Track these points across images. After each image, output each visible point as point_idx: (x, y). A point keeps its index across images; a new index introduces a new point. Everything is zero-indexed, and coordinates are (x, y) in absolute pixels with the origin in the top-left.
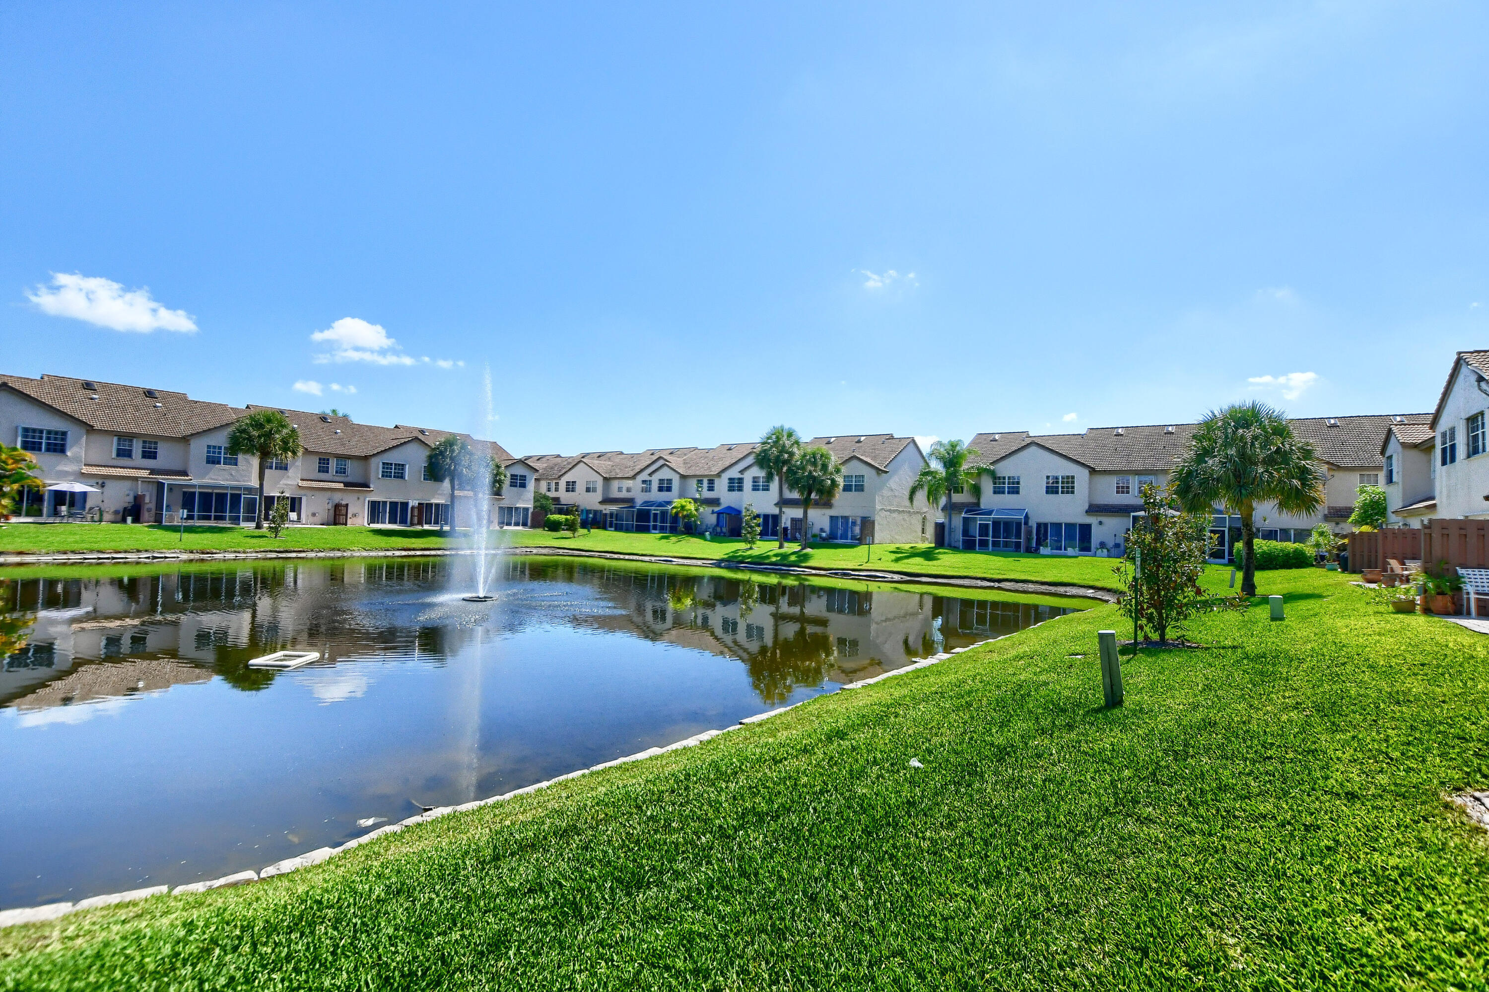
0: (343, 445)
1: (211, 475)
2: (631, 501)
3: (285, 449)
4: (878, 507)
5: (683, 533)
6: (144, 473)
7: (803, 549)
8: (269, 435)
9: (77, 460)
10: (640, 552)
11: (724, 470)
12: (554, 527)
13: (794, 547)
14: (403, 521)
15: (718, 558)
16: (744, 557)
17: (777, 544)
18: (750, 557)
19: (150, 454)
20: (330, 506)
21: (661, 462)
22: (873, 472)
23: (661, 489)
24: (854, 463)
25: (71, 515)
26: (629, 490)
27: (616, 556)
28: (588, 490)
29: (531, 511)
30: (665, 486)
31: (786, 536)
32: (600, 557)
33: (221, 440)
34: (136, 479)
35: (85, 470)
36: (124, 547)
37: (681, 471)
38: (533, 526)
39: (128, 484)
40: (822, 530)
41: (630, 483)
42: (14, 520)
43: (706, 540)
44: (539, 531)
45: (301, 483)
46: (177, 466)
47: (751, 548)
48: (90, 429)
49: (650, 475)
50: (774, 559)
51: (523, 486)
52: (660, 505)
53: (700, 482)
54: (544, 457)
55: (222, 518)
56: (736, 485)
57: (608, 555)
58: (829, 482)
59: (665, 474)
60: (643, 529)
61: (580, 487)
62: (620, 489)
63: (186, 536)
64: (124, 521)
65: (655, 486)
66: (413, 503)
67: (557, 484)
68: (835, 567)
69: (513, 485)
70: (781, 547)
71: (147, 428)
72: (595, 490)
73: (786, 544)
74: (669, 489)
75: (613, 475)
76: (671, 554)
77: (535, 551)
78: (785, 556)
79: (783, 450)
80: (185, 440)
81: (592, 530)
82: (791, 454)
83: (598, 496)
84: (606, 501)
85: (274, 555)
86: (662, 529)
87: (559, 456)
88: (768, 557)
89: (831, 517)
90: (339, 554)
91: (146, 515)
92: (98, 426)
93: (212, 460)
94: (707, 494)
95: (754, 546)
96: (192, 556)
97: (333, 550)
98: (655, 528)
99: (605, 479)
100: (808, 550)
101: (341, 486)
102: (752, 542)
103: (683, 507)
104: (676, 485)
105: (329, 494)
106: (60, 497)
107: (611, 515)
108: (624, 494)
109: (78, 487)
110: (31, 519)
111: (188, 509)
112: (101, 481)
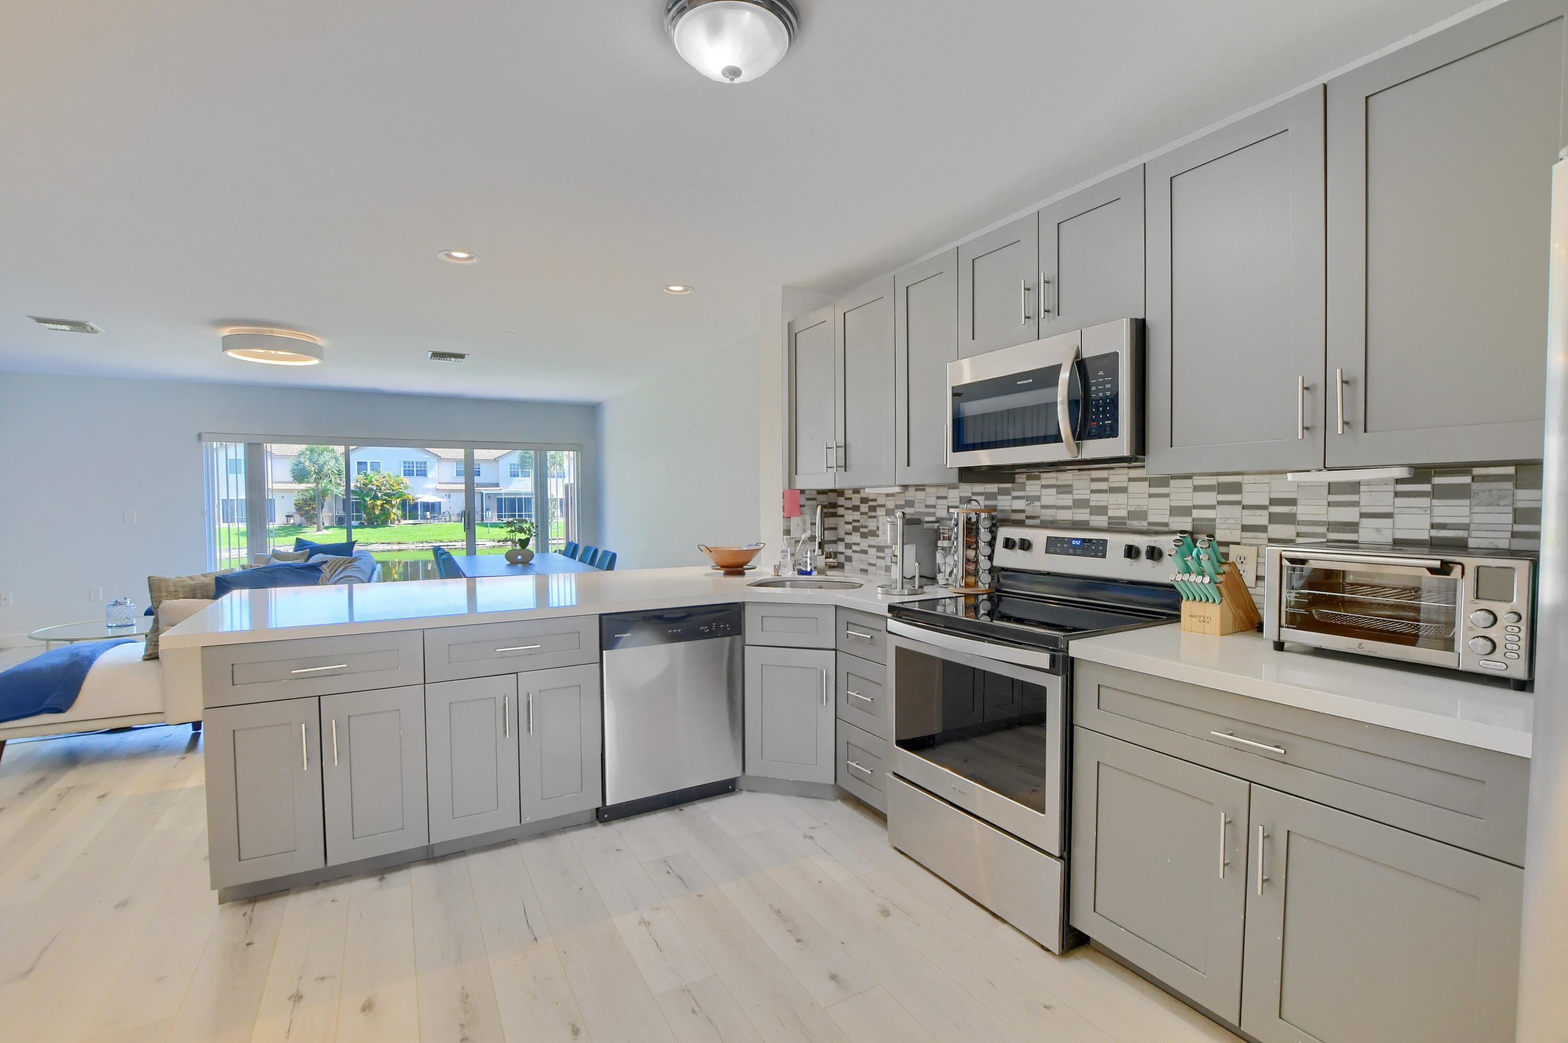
1: (514, 485)
9: (433, 480)
25: (433, 517)
35: (440, 487)
36: (455, 538)
42: (403, 522)
46: (492, 480)
63: (491, 529)
64: (460, 521)
93: (514, 475)
96: (494, 544)
106: (427, 506)
109: (431, 499)
110: (412, 521)
111: (499, 509)
112: (448, 493)
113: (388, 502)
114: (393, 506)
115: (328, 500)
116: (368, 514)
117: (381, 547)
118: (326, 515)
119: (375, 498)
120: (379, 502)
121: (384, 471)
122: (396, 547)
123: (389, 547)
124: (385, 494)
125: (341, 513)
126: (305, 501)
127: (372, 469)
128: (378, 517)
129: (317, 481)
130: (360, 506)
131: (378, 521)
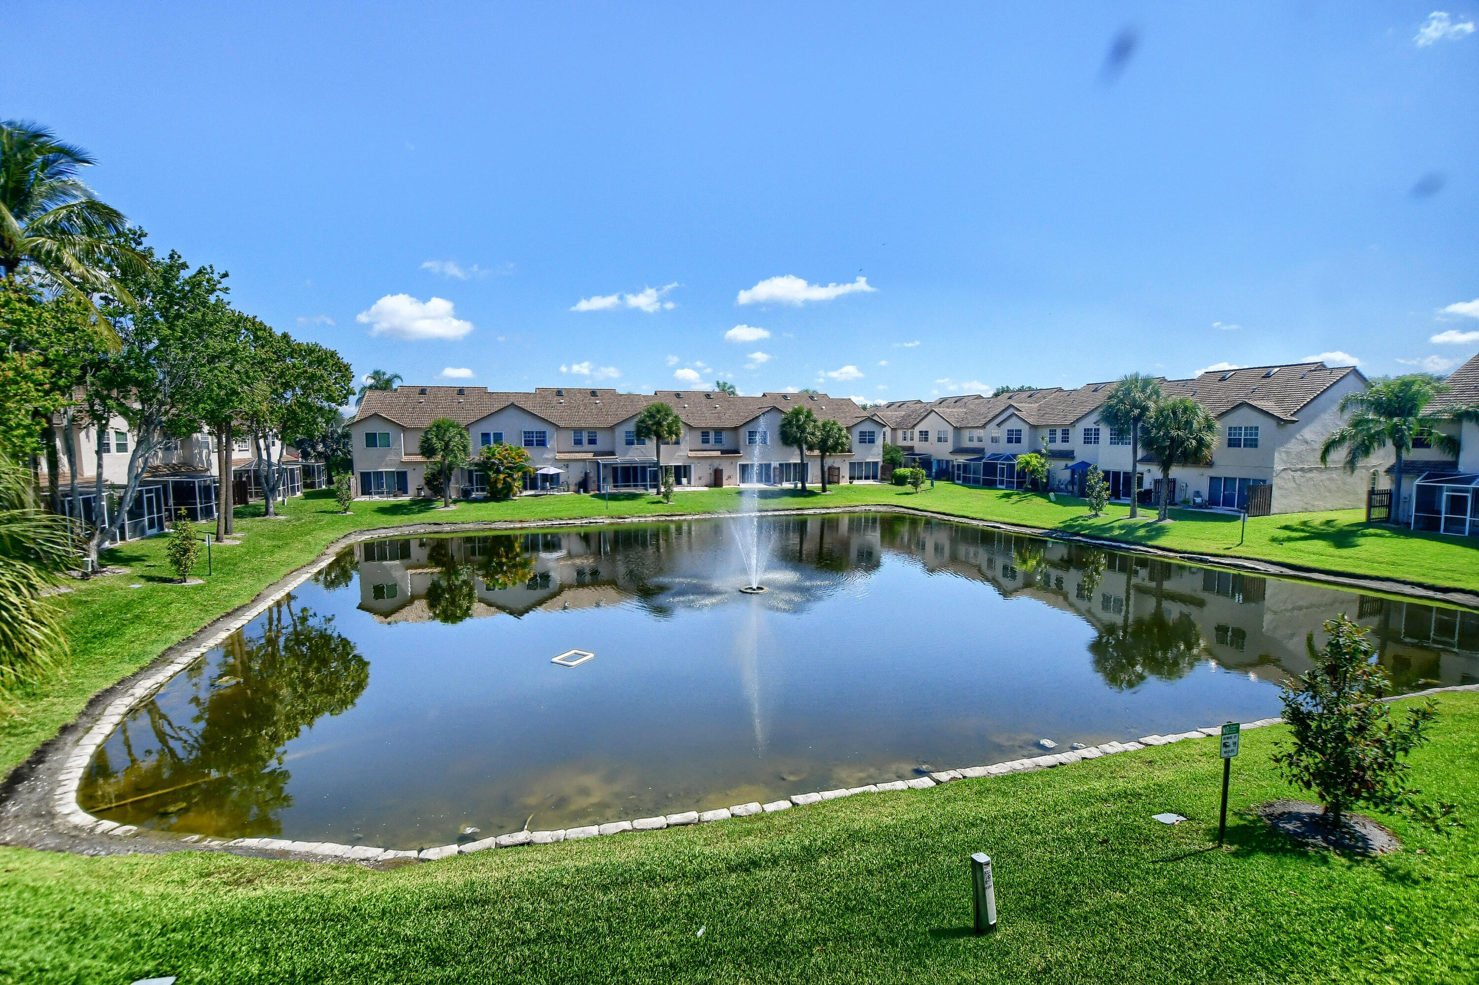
0: (720, 418)
1: (630, 454)
2: (981, 451)
3: (670, 433)
4: (1278, 466)
5: (1027, 490)
6: (590, 456)
7: (1159, 520)
8: (659, 424)
9: (553, 450)
10: (971, 515)
11: (1078, 420)
12: (900, 481)
13: (1153, 515)
14: (768, 480)
15: (1050, 526)
16: (1083, 527)
17: (1127, 510)
18: (1089, 527)
19: (592, 442)
20: (711, 471)
21: (1011, 411)
22: (1273, 423)
23: (1010, 441)
24: (1245, 411)
25: (552, 490)
26: (980, 440)
27: (946, 518)
28: (939, 440)
29: (880, 464)
30: (1014, 437)
31: (1146, 499)
33: (631, 427)
34: (584, 460)
35: (559, 457)
36: (575, 515)
37: (1031, 421)
38: (883, 480)
39: (582, 464)
40: (1198, 494)
41: (980, 433)
42: (525, 493)
43: (1050, 501)
44: (886, 486)
45: (690, 454)
46: (607, 449)
47: (1096, 515)
48: (557, 427)
49: (998, 424)
50: (1116, 532)
51: (872, 441)
52: (1008, 458)
53: (1052, 432)
54: (904, 403)
55: (636, 486)
56: (1091, 437)
58: (1194, 442)
59: (1014, 424)
60: (988, 483)
61: (933, 437)
62: (971, 440)
63: (610, 503)
64: (579, 492)
65: (1004, 436)
66: (775, 464)
67: (912, 433)
68: (1189, 549)
69: (862, 441)
70: (1133, 515)
71: (591, 423)
72: (946, 440)
73: (1140, 511)
74: (1018, 441)
75: (964, 424)
76: (1001, 519)
77: (873, 509)
78: (1131, 529)
79: (1134, 405)
80: (612, 428)
82: (1145, 409)
83: (949, 446)
84: (958, 451)
85: (663, 519)
86: (1010, 485)
87: (919, 402)
88: (1112, 529)
89: (1211, 478)
90: (707, 516)
91: (592, 485)
92: (562, 424)
93: (629, 443)
94: (1059, 446)
95: (1100, 513)
97: (705, 513)
98: (1002, 482)
99: (955, 428)
100: (1168, 522)
101: (718, 453)
102: (1097, 508)
103: (1028, 463)
104: (1025, 436)
105: (709, 461)
106: (546, 477)
107: (959, 466)
108: (975, 444)
109: (552, 471)
110: (532, 492)
111: (615, 480)
112: (566, 464)
113: (510, 476)
114: (514, 480)
115: (455, 473)
116: (492, 488)
117: (504, 525)
118: (454, 490)
119: (498, 471)
120: (502, 476)
121: (506, 443)
122: (519, 525)
123: (511, 525)
124: (507, 468)
125: (467, 486)
126: (433, 475)
127: (495, 442)
128: (501, 491)
129: (444, 456)
130: (484, 479)
131: (500, 494)
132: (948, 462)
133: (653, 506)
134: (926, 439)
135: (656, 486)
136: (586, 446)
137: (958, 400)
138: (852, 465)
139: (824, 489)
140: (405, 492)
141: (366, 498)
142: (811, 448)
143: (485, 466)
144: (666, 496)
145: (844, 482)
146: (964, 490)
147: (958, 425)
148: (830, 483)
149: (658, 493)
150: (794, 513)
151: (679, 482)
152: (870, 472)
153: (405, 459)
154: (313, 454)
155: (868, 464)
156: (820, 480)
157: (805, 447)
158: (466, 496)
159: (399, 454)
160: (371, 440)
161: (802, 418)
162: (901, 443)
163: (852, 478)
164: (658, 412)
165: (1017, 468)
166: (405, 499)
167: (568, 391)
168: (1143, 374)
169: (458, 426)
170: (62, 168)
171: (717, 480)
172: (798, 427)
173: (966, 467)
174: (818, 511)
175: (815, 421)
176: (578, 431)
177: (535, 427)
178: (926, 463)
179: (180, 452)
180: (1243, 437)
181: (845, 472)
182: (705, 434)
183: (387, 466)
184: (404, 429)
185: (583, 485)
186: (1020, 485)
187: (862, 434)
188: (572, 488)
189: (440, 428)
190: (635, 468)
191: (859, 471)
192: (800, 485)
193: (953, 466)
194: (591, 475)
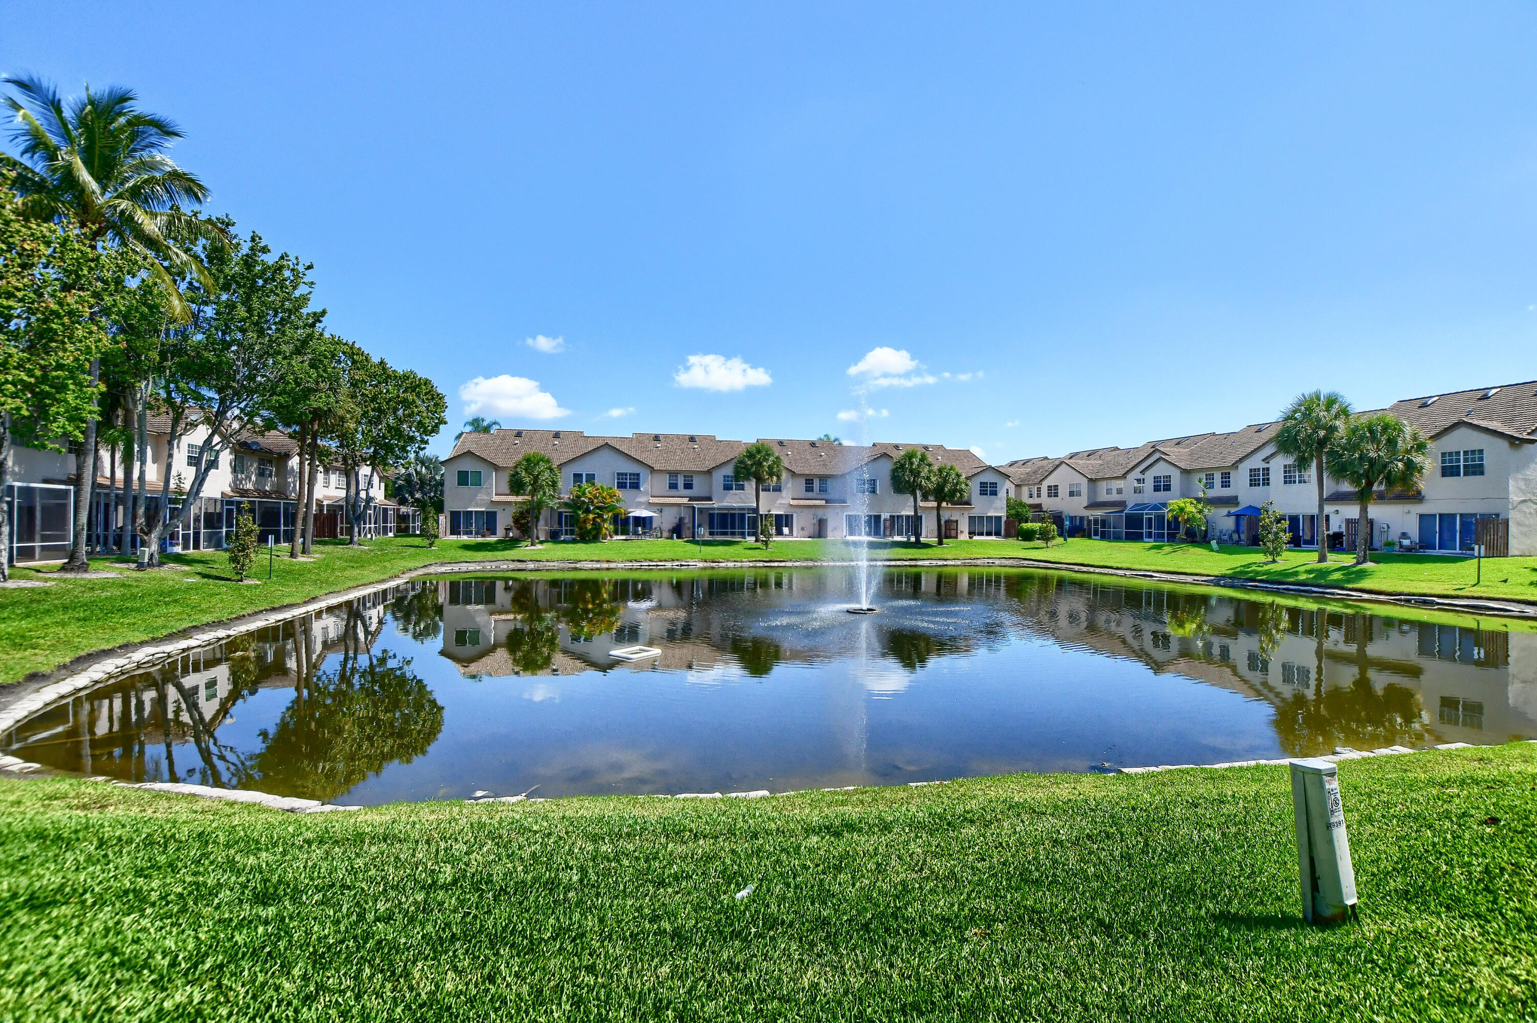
0: (824, 466)
1: (727, 499)
2: (1122, 504)
3: (771, 474)
4: (1515, 498)
5: (1183, 541)
6: (685, 501)
7: (1358, 563)
8: (759, 464)
9: (646, 493)
10: (1115, 565)
11: (1241, 460)
12: (1028, 536)
13: (1348, 560)
14: (877, 533)
15: (1216, 573)
16: (1257, 573)
17: (1315, 556)
18: (1267, 573)
19: (688, 486)
20: (815, 521)
21: (1157, 456)
22: (1504, 444)
23: (1157, 489)
24: (1462, 432)
25: (644, 533)
26: (1120, 491)
27: (1085, 569)
28: (1072, 494)
29: (1004, 519)
30: (1162, 485)
31: (1336, 543)
32: (1067, 569)
33: (729, 471)
34: (679, 505)
35: (652, 500)
36: (665, 557)
37: (1182, 465)
38: (1008, 535)
39: (675, 509)
40: (1404, 535)
41: (1120, 484)
42: (616, 537)
43: (1212, 550)
44: (1011, 541)
45: (792, 502)
46: (704, 494)
47: (1274, 561)
48: (653, 470)
49: (1142, 472)
50: (1303, 577)
51: (994, 493)
52: (1155, 507)
53: (1210, 477)
54: (1028, 461)
55: (733, 534)
56: (1259, 478)
57: (1076, 568)
58: (1400, 465)
59: (1161, 470)
60: (1133, 537)
61: (1063, 491)
62: (1109, 491)
63: (704, 548)
64: (672, 538)
65: (1149, 484)
66: (885, 516)
67: (1039, 489)
68: (1406, 590)
69: (983, 493)
70: (1322, 559)
71: (688, 466)
72: (1079, 494)
73: (1331, 556)
74: (1167, 488)
75: (1100, 475)
76: (1153, 568)
77: (997, 562)
78: (1323, 573)
79: (1318, 426)
80: (709, 472)
81: (1069, 540)
82: (1332, 429)
83: (1083, 500)
84: (1093, 505)
85: (761, 564)
86: (1160, 537)
87: (1046, 458)
88: (1296, 574)
89: (1421, 516)
90: (810, 564)
91: (686, 532)
92: (657, 467)
93: (727, 488)
94: (1218, 491)
95: (1277, 559)
96: (706, 564)
97: (807, 560)
98: (1149, 534)
99: (1090, 480)
100: (1369, 566)
101: (823, 503)
102: (1275, 552)
103: (1182, 510)
104: (1175, 482)
105: (813, 510)
106: (639, 521)
107: (1096, 521)
108: (1115, 497)
109: (645, 513)
110: (624, 537)
111: (711, 526)
112: (661, 508)
113: (600, 516)
114: (604, 521)
115: (544, 513)
116: (581, 529)
117: (590, 565)
118: (542, 530)
119: (587, 511)
120: (591, 516)
121: (598, 484)
122: (605, 565)
123: (598, 566)
124: (599, 508)
125: (556, 527)
126: (521, 513)
127: (587, 482)
128: (590, 532)
129: (533, 493)
130: (573, 520)
131: (590, 536)
132: (1082, 518)
133: (750, 552)
134: (1056, 495)
135: (754, 534)
136: (682, 490)
137: (1091, 454)
138: (972, 519)
139: (940, 543)
140: (494, 533)
141: (454, 537)
142: (925, 498)
143: (576, 504)
144: (766, 543)
145: (964, 537)
146: (1104, 544)
147: (1093, 477)
148: (947, 537)
149: (757, 541)
150: (907, 563)
151: (780, 533)
152: (994, 528)
153: (496, 498)
154: (410, 500)
155: (990, 518)
156: (936, 533)
157: (918, 493)
158: (554, 537)
159: (490, 494)
160: (463, 479)
161: (916, 461)
162: (1026, 500)
163: (972, 533)
164: (759, 452)
165: (1169, 516)
166: (492, 539)
167: (666, 436)
168: (1325, 391)
169: (548, 461)
170: (153, 139)
171: (820, 530)
172: (911, 471)
173: (1104, 523)
174: (934, 562)
175: (930, 465)
176: (673, 474)
177: (629, 468)
178: (1058, 519)
179: (274, 479)
180: (1462, 463)
181: (964, 526)
182: (809, 482)
183: (477, 505)
184: (496, 468)
185: (677, 531)
186: (1172, 538)
187: (983, 485)
188: (665, 534)
189: (530, 463)
190: (733, 515)
191: (979, 526)
192: (913, 539)
193: (1089, 521)
194: (686, 521)
